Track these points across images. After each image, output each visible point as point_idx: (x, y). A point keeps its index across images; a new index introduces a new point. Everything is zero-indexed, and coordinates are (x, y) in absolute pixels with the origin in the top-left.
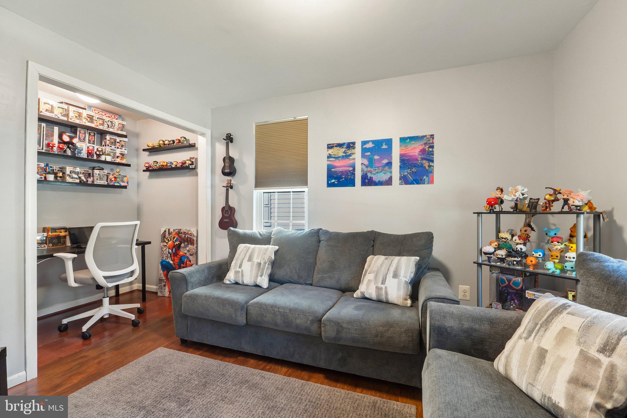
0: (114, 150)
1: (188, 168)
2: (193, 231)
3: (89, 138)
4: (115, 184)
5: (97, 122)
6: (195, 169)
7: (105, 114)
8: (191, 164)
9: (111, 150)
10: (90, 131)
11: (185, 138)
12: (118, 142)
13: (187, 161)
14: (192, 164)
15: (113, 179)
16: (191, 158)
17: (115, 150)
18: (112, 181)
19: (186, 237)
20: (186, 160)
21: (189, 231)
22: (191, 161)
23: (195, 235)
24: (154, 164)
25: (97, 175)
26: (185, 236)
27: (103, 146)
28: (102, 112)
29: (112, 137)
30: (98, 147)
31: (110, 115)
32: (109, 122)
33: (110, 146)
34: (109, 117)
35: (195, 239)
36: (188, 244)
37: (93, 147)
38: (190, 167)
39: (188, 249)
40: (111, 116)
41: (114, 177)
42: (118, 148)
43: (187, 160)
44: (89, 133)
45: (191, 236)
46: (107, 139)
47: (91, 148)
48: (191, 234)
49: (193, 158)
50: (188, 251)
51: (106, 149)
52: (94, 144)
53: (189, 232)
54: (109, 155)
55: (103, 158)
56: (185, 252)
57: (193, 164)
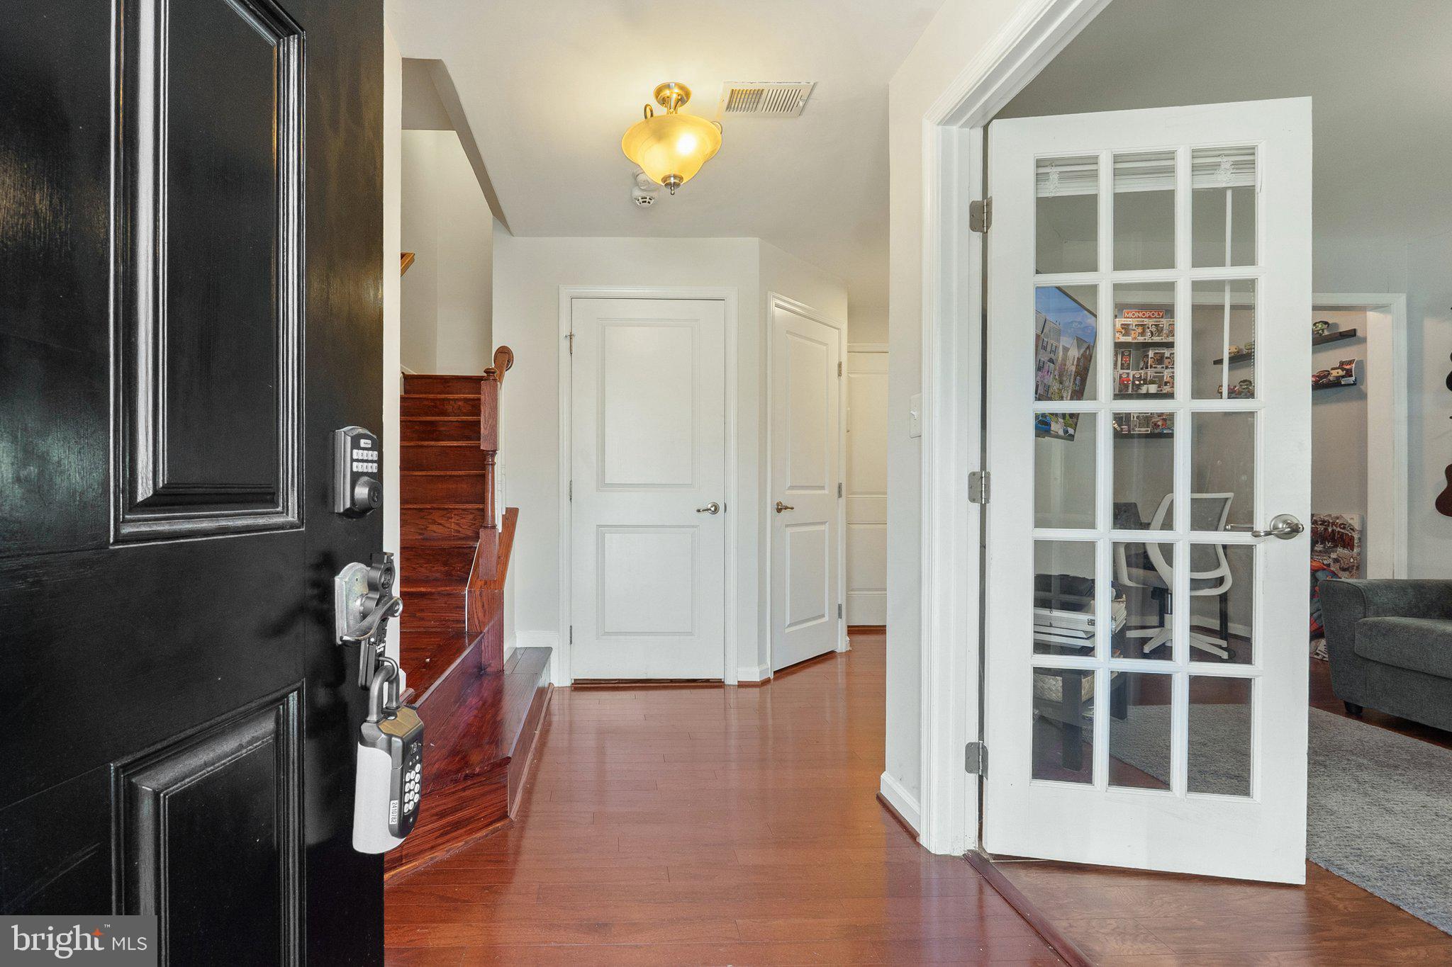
0: (1160, 373)
1: (1336, 384)
2: (1353, 519)
3: (1122, 360)
4: (1165, 432)
5: (1134, 332)
6: (1354, 384)
7: (1144, 314)
8: (1343, 377)
9: (1156, 373)
10: (1123, 350)
11: (1326, 323)
12: (1167, 358)
13: (1332, 372)
14: (1349, 373)
15: (1160, 423)
16: (1342, 363)
17: (1163, 373)
18: (1159, 426)
19: (1330, 530)
20: (1329, 370)
21: (1338, 518)
22: (1343, 369)
23: (1357, 527)
24: (1241, 385)
25: (1135, 419)
26: (1326, 529)
27: (1142, 369)
28: (1139, 312)
29: (1157, 351)
30: (1134, 372)
31: (1151, 314)
32: (1153, 326)
33: (1155, 368)
34: (1150, 317)
35: (1356, 536)
36: (1336, 546)
37: (1128, 374)
38: (1343, 383)
39: (1334, 556)
40: (1153, 314)
41: (1163, 419)
42: (1167, 368)
43: (1332, 369)
44: (1123, 352)
45: (1344, 528)
46: (1150, 356)
47: (1125, 376)
48: (1343, 526)
49: (1350, 362)
50: (1336, 561)
51: (1147, 373)
52: (1128, 369)
53: (1337, 521)
54: (1152, 382)
55: (1144, 390)
56: (1325, 562)
57: (1351, 376)
